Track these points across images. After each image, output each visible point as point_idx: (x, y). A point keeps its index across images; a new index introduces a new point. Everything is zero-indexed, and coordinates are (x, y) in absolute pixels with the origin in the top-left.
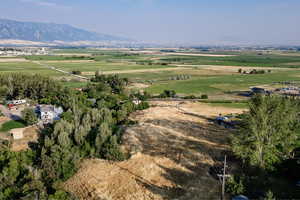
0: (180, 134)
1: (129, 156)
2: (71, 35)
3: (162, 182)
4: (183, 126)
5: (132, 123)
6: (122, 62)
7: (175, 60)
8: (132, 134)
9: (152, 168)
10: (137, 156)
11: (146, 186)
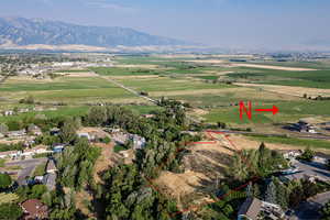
0: (213, 162)
1: (183, 171)
3: (197, 184)
5: (188, 151)
8: (186, 159)
9: (194, 177)
10: (188, 171)
11: (190, 185)
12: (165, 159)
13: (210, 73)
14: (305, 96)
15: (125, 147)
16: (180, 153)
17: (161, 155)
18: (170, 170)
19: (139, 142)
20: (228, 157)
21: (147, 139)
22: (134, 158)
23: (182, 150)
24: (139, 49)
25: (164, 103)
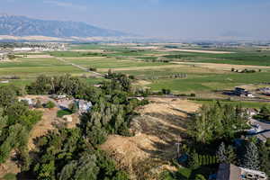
0: (166, 123)
1: (134, 135)
2: (85, 31)
4: (169, 118)
5: (136, 114)
6: (130, 59)
7: (176, 57)
8: (136, 122)
10: (139, 134)
11: (143, 149)
12: (112, 122)
13: (149, 55)
14: (233, 70)
15: (70, 111)
16: (128, 116)
17: (108, 118)
18: (119, 133)
19: (85, 106)
20: (180, 118)
21: (93, 104)
22: (79, 122)
23: (130, 113)
24: (89, 39)
25: (110, 76)
